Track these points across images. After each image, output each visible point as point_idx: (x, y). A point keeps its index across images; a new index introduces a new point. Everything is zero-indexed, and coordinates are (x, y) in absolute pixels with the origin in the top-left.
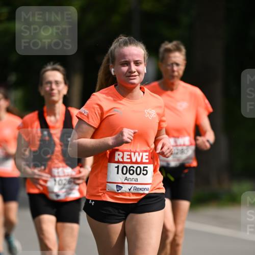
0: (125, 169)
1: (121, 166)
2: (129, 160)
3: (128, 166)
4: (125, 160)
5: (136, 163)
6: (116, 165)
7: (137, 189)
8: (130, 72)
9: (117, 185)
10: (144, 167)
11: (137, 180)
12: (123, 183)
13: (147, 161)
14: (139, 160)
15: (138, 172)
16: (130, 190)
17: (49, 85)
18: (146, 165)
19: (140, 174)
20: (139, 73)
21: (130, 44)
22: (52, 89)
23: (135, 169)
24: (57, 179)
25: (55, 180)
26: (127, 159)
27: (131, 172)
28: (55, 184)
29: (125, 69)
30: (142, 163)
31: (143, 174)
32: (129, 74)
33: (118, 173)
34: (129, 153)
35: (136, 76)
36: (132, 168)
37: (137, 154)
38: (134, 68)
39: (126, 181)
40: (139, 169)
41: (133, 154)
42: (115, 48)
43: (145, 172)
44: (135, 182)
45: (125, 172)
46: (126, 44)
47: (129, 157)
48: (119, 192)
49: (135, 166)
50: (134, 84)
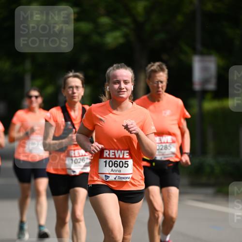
0: (111, 163)
1: (108, 160)
2: (114, 157)
3: (113, 161)
4: (111, 156)
5: (119, 158)
6: (105, 160)
7: (121, 178)
8: (120, 88)
9: (105, 176)
10: (125, 162)
11: (120, 171)
12: (110, 174)
13: (128, 157)
14: (121, 156)
15: (121, 166)
16: (115, 179)
17: (71, 89)
18: (126, 160)
19: (122, 167)
20: (127, 89)
21: (121, 68)
22: (74, 93)
23: (118, 163)
24: (74, 159)
25: (72, 160)
26: (113, 155)
27: (116, 165)
28: (72, 163)
29: (116, 86)
30: (123, 158)
31: (125, 167)
32: (119, 90)
33: (106, 166)
34: (113, 151)
35: (124, 92)
36: (116, 162)
37: (119, 152)
38: (123, 85)
39: (112, 172)
40: (121, 163)
41: (116, 151)
42: (110, 71)
43: (126, 165)
44: (119, 173)
45: (111, 165)
46: (118, 68)
47: (113, 154)
48: (107, 180)
49: (119, 161)
50: (122, 98)
